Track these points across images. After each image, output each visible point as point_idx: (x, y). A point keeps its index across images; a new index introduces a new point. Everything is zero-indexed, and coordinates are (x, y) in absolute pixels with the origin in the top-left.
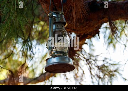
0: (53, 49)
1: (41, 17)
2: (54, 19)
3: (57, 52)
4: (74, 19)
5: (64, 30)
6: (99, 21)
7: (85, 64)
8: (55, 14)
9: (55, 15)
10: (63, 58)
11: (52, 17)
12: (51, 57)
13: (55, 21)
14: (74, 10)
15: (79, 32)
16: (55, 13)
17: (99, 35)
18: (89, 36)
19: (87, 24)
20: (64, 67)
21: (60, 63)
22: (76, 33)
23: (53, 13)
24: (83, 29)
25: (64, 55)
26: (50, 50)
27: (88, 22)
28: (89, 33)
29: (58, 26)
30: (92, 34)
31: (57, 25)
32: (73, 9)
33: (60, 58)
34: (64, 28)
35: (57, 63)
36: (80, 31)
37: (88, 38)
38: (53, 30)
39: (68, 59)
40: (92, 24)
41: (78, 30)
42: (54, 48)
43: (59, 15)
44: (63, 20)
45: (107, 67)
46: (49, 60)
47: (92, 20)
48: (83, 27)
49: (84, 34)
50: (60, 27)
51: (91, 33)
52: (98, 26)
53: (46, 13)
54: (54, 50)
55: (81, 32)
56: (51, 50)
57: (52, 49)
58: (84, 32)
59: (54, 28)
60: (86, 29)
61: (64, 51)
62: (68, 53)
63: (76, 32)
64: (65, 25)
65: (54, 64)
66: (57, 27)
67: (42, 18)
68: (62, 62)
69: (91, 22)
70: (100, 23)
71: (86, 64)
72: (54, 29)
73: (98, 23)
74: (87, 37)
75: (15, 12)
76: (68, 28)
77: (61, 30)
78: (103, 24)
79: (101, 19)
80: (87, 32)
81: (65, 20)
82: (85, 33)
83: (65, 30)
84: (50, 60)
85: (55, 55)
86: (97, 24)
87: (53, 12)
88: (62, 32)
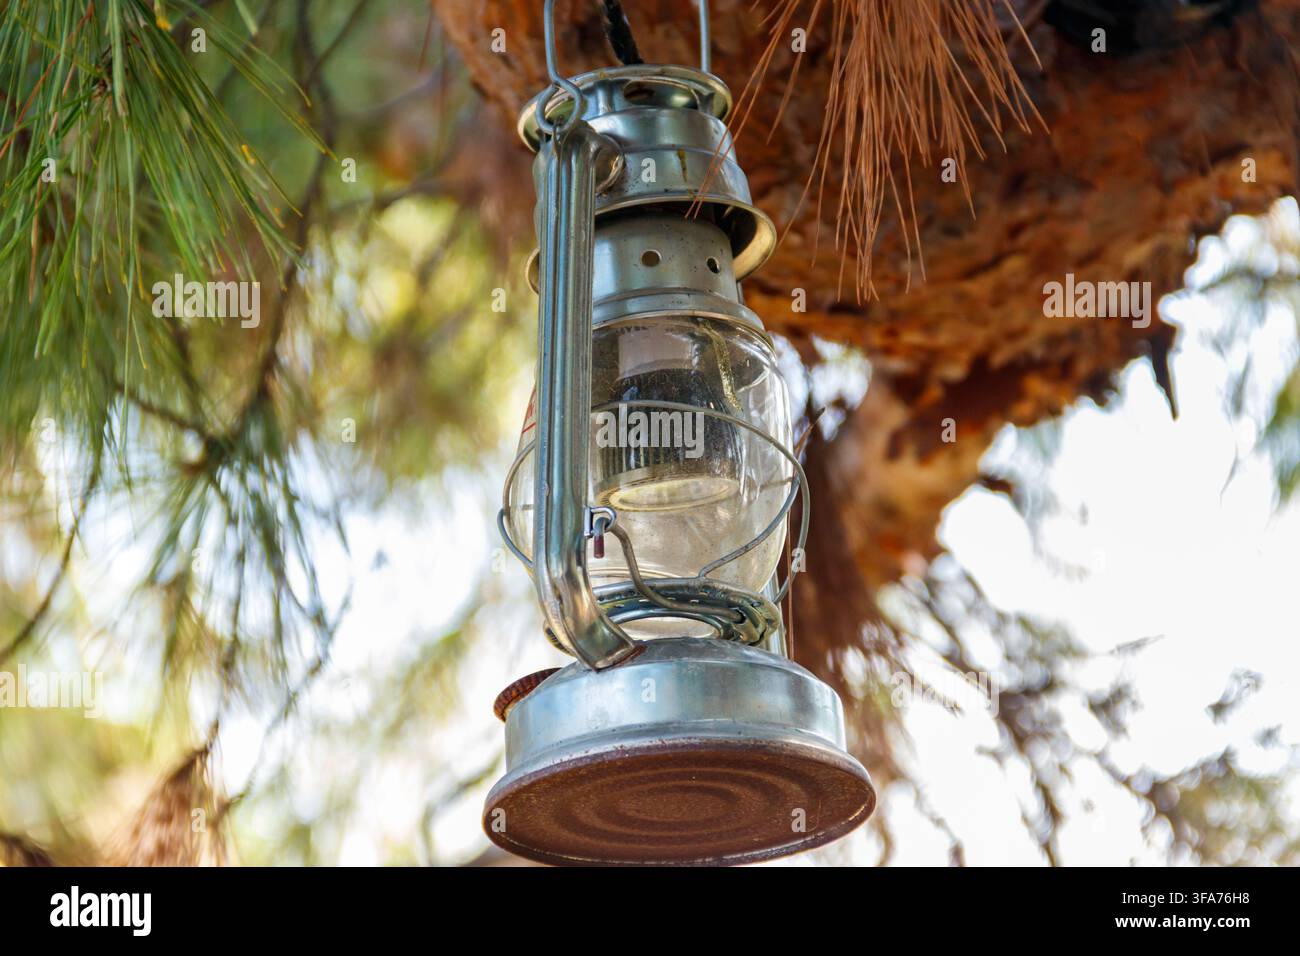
0: (591, 560)
1: (396, 147)
2: (602, 175)
3: (642, 595)
4: (865, 169)
5: (726, 306)
6: (1166, 187)
7: (981, 751)
8: (619, 100)
9: (611, 110)
10: (724, 670)
11: (575, 138)
12: (566, 660)
13: (616, 189)
14: (858, 49)
15: (912, 337)
16: (609, 87)
17: (1163, 378)
18: (1037, 386)
19: (1016, 230)
20: (735, 789)
21: (680, 739)
22: (870, 352)
23: (590, 91)
24: (961, 297)
25: (729, 635)
26: (558, 571)
27: (1024, 212)
28: (1038, 352)
29: (650, 259)
30: (1083, 367)
31: (637, 246)
32: (848, 37)
33: (680, 678)
34: (728, 287)
35: (644, 742)
36: (929, 327)
37: (1025, 409)
38: (597, 314)
39: (779, 681)
40: (1079, 239)
41: (893, 314)
42: (610, 539)
43: (665, 118)
44: (718, 184)
45: (1259, 790)
46: (533, 701)
47: (1085, 186)
48: (971, 274)
49: (979, 364)
50: (674, 271)
51: (1064, 351)
52: (1161, 253)
53: (491, 86)
54: (604, 573)
55: (943, 338)
56: (570, 576)
57: (581, 562)
58: (979, 336)
59: (603, 280)
60: (1000, 297)
61: (728, 579)
62: (779, 611)
63: (876, 339)
64: (739, 243)
65: (608, 747)
66: (641, 277)
67: (418, 153)
68: (716, 726)
69: (1066, 205)
70: (1182, 223)
71: (996, 755)
72: (605, 302)
73: (1161, 215)
74: (1019, 395)
75: (102, 82)
76: (775, 283)
77: (688, 306)
78: (1215, 229)
79: (1203, 172)
80: (1013, 336)
81: (737, 188)
82: (991, 347)
83: (746, 314)
84: (548, 706)
85: (622, 641)
86: (1141, 238)
87: (584, 79)
88: (705, 341)
